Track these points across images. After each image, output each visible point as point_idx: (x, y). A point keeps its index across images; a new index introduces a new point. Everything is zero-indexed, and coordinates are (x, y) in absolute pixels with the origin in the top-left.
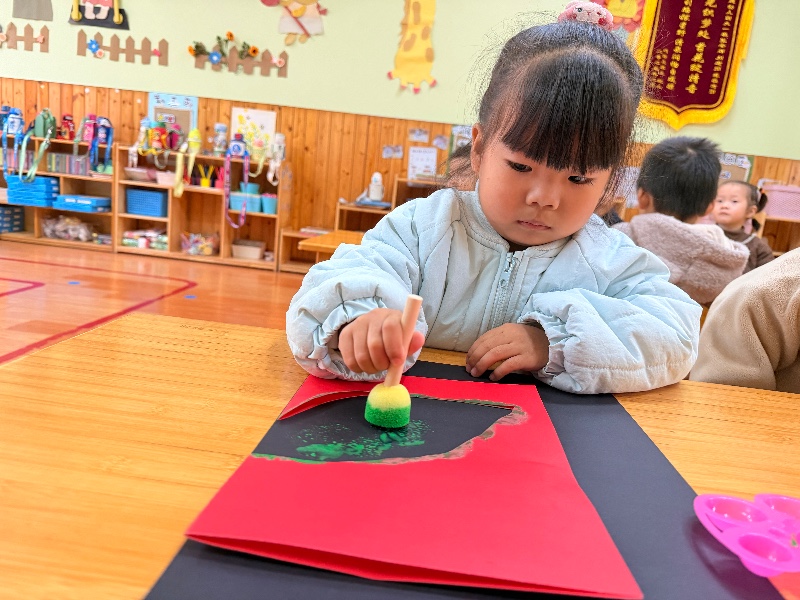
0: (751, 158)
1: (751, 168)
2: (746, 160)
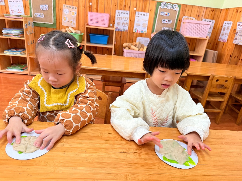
0: (179, 5)
1: (179, 11)
2: (177, 6)
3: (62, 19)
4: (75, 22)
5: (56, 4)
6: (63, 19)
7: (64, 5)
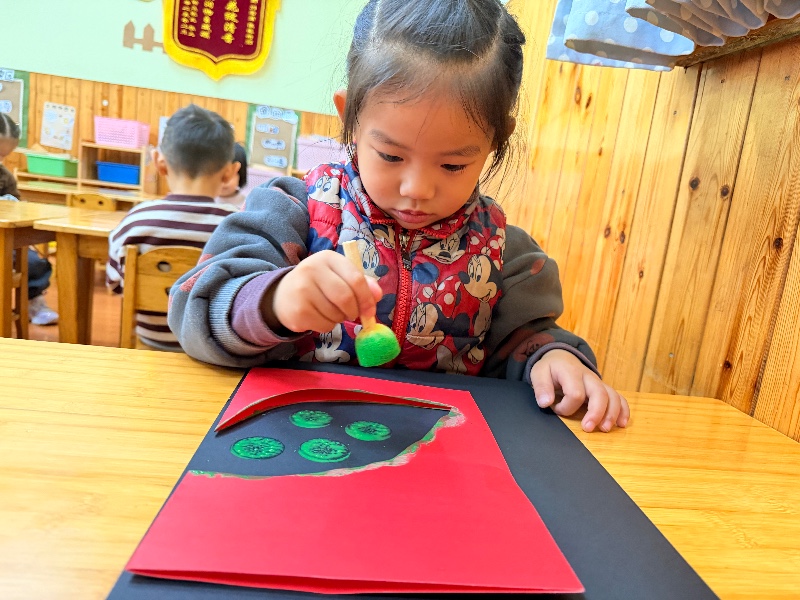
0: (298, 113)
1: (299, 123)
2: (293, 114)
3: (40, 132)
4: (70, 139)
5: (29, 101)
6: (43, 132)
7: (46, 103)
